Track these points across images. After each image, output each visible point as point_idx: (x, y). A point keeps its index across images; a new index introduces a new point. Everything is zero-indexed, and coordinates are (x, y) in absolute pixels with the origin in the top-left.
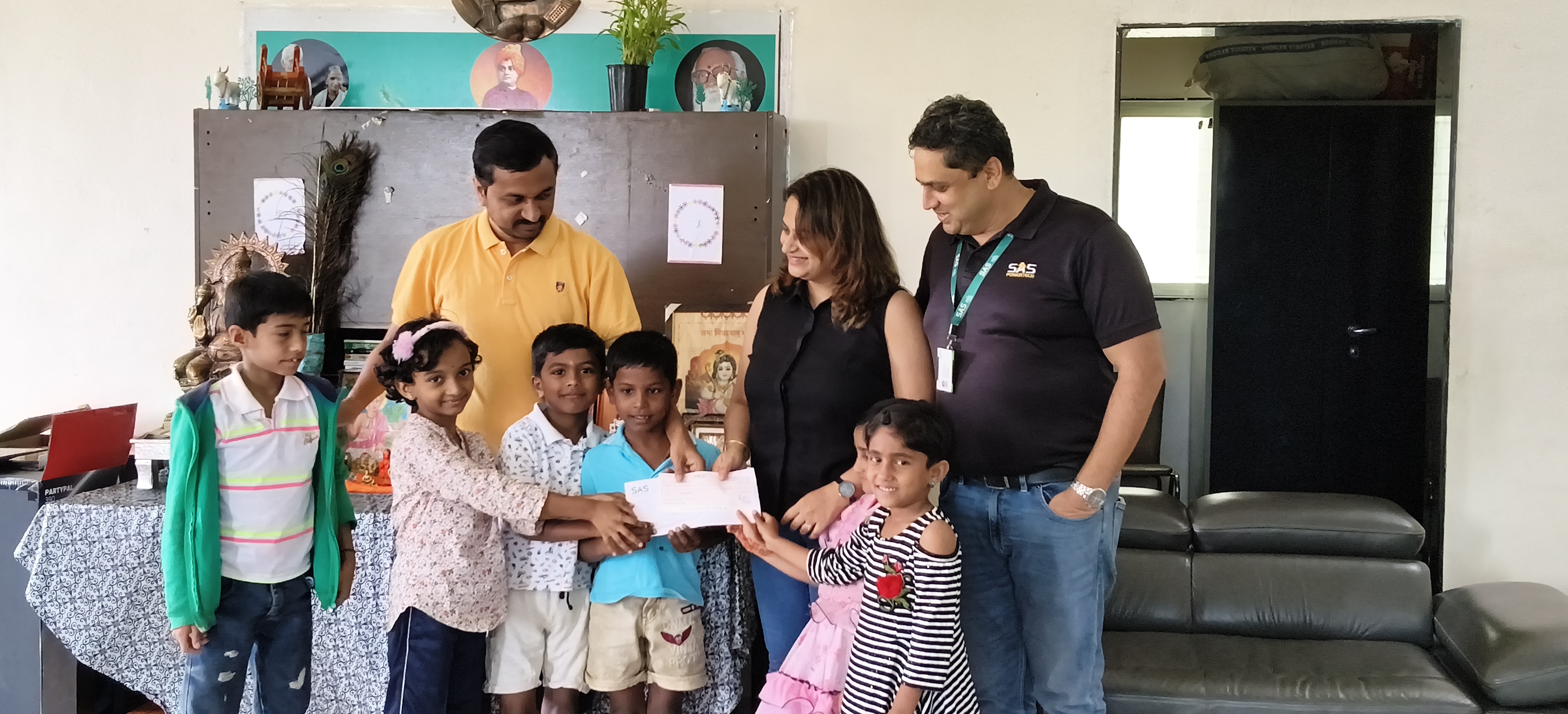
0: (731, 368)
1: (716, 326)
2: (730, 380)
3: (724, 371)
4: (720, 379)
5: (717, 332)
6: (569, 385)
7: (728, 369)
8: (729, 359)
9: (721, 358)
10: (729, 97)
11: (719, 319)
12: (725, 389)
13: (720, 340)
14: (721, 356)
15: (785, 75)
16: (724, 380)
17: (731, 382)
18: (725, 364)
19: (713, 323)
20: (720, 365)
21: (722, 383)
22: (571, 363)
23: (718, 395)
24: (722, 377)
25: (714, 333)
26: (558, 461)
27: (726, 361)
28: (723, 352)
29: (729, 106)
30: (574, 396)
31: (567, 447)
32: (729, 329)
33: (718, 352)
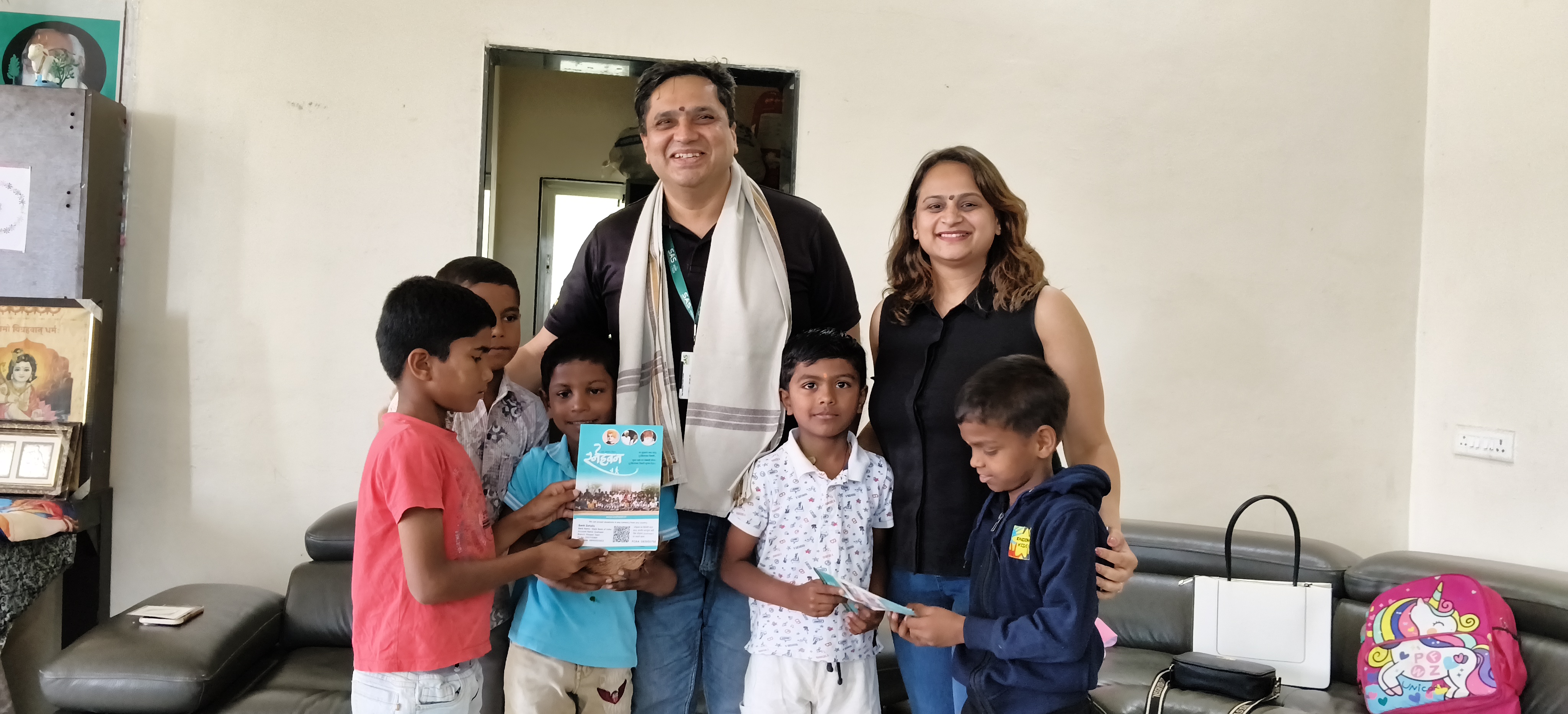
0: (31, 369)
1: (14, 322)
2: (28, 381)
3: (22, 372)
4: (16, 381)
5: (16, 328)
6: (823, 402)
7: (27, 370)
8: (28, 358)
9: (18, 357)
10: (44, 71)
11: (19, 314)
12: (21, 391)
13: (18, 338)
14: (19, 355)
15: (129, 64)
16: (20, 382)
17: (29, 384)
18: (23, 365)
19: (11, 318)
20: (18, 365)
21: (18, 386)
22: (825, 376)
23: (11, 398)
24: (18, 378)
25: (11, 329)
26: (812, 500)
27: (25, 360)
28: (22, 351)
29: (44, 82)
30: (828, 417)
31: (822, 481)
32: (30, 324)
33: (16, 351)
